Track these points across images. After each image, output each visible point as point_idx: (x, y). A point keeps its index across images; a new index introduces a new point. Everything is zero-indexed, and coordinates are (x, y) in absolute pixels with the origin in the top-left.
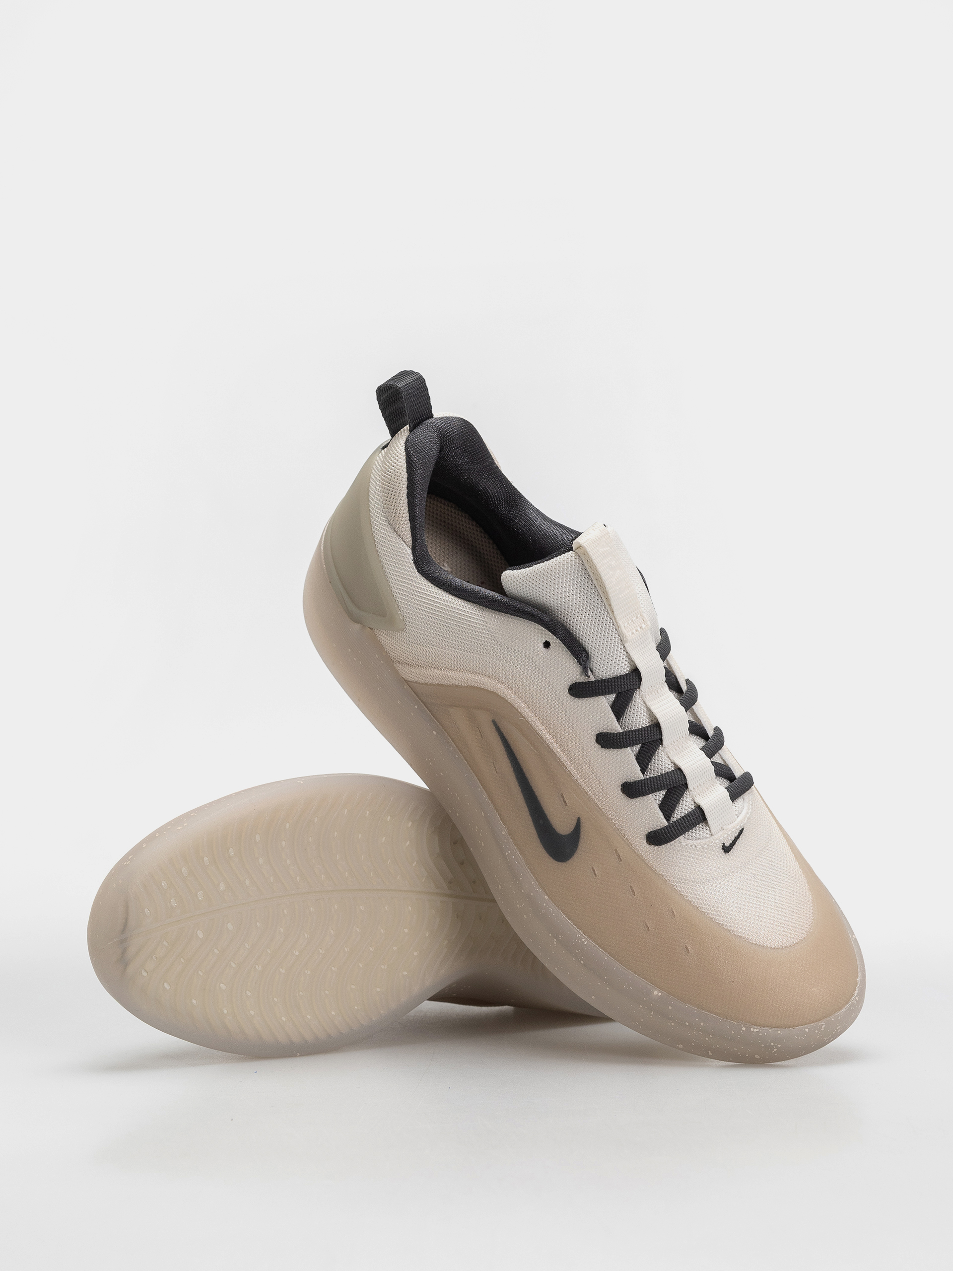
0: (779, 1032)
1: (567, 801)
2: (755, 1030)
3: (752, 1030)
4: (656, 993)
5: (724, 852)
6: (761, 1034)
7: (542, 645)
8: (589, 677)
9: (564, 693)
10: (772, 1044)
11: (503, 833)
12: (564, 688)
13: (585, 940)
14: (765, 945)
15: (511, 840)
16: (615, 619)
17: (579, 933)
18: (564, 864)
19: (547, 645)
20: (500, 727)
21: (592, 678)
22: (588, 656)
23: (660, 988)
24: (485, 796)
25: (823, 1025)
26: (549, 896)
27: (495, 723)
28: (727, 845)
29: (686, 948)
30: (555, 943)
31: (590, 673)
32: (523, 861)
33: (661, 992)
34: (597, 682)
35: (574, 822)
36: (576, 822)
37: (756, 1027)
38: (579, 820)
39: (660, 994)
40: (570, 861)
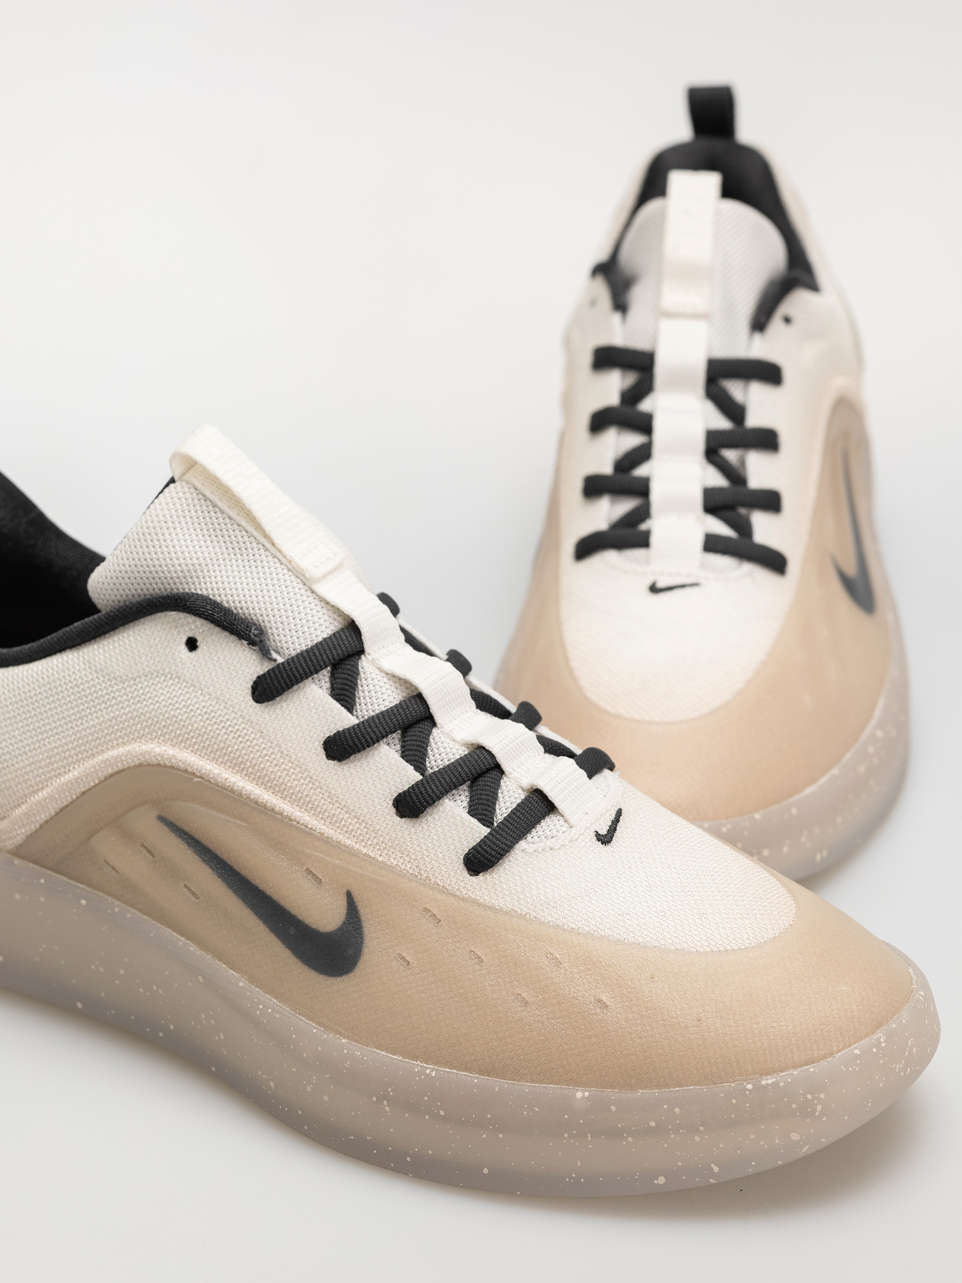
0: (811, 1070)
1: (320, 876)
2: (770, 1082)
3: (764, 1082)
4: (579, 1095)
5: (602, 844)
6: (782, 1084)
7: (183, 648)
8: (275, 660)
9: (246, 704)
10: (809, 1096)
11: (241, 984)
12: (244, 697)
13: (431, 1070)
14: (729, 948)
15: (257, 989)
16: (280, 551)
17: (418, 1065)
18: (351, 975)
19: (192, 644)
20: (174, 821)
21: (280, 660)
22: (262, 632)
23: (584, 1085)
24: (192, 947)
25: (880, 1037)
26: (348, 1039)
27: (162, 819)
28: (603, 831)
29: (600, 1001)
30: (387, 1109)
31: (274, 655)
32: (288, 1009)
33: (588, 1091)
34: (291, 661)
35: (343, 903)
36: (345, 899)
37: (768, 1077)
38: (349, 895)
39: (587, 1094)
40: (361, 965)
